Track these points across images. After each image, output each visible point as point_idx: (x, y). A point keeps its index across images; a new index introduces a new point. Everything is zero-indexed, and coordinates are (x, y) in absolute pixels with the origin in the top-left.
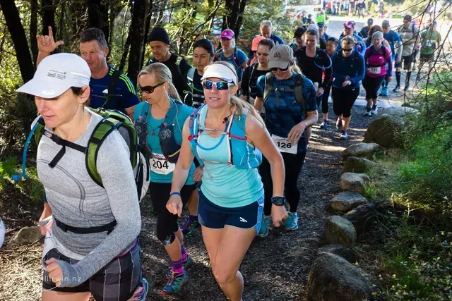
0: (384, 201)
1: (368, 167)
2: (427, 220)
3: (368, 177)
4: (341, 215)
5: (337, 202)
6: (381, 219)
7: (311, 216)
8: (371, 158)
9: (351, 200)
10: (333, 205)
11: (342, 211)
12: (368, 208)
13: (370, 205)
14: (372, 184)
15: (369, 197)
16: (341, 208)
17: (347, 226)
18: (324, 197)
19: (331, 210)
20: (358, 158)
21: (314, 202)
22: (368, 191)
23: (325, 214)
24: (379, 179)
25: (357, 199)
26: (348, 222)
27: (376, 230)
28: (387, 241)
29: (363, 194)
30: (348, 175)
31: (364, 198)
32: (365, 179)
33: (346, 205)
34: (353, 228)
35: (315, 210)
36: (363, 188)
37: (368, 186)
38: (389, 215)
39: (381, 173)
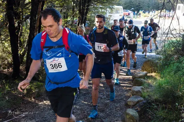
0: (151, 99)
1: (143, 83)
2: (169, 106)
3: (144, 88)
4: (132, 108)
5: (130, 101)
6: (150, 108)
7: (118, 109)
8: (144, 79)
9: (136, 100)
10: (128, 103)
11: (132, 105)
12: (144, 103)
13: (145, 102)
14: (145, 91)
15: (144, 97)
16: (132, 104)
17: (134, 113)
18: (125, 99)
19: (127, 106)
20: (139, 79)
21: (120, 102)
22: (144, 94)
23: (125, 108)
24: (148, 88)
25: (139, 99)
26: (135, 111)
27: (148, 113)
28: (153, 119)
29: (141, 96)
30: (135, 88)
31: (142, 98)
32: (142, 89)
33: (134, 103)
34: (138, 114)
35: (120, 106)
36: (141, 93)
37: (144, 92)
38: (153, 105)
39: (149, 85)
